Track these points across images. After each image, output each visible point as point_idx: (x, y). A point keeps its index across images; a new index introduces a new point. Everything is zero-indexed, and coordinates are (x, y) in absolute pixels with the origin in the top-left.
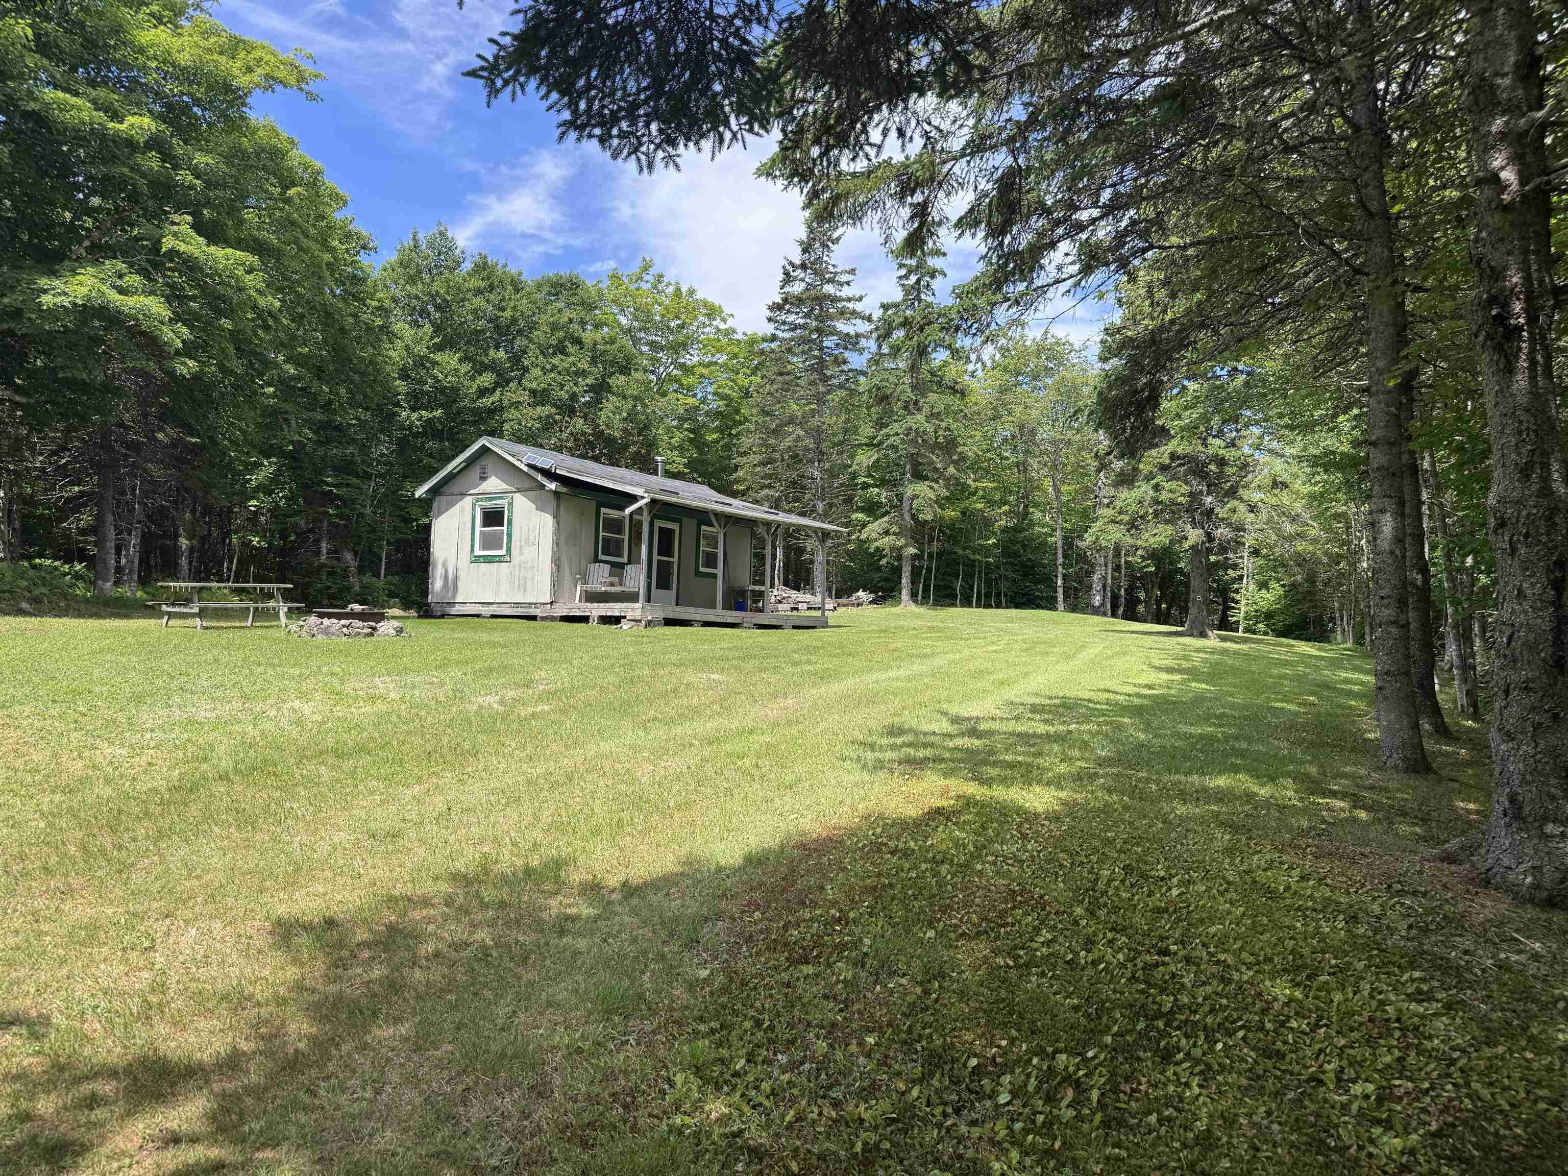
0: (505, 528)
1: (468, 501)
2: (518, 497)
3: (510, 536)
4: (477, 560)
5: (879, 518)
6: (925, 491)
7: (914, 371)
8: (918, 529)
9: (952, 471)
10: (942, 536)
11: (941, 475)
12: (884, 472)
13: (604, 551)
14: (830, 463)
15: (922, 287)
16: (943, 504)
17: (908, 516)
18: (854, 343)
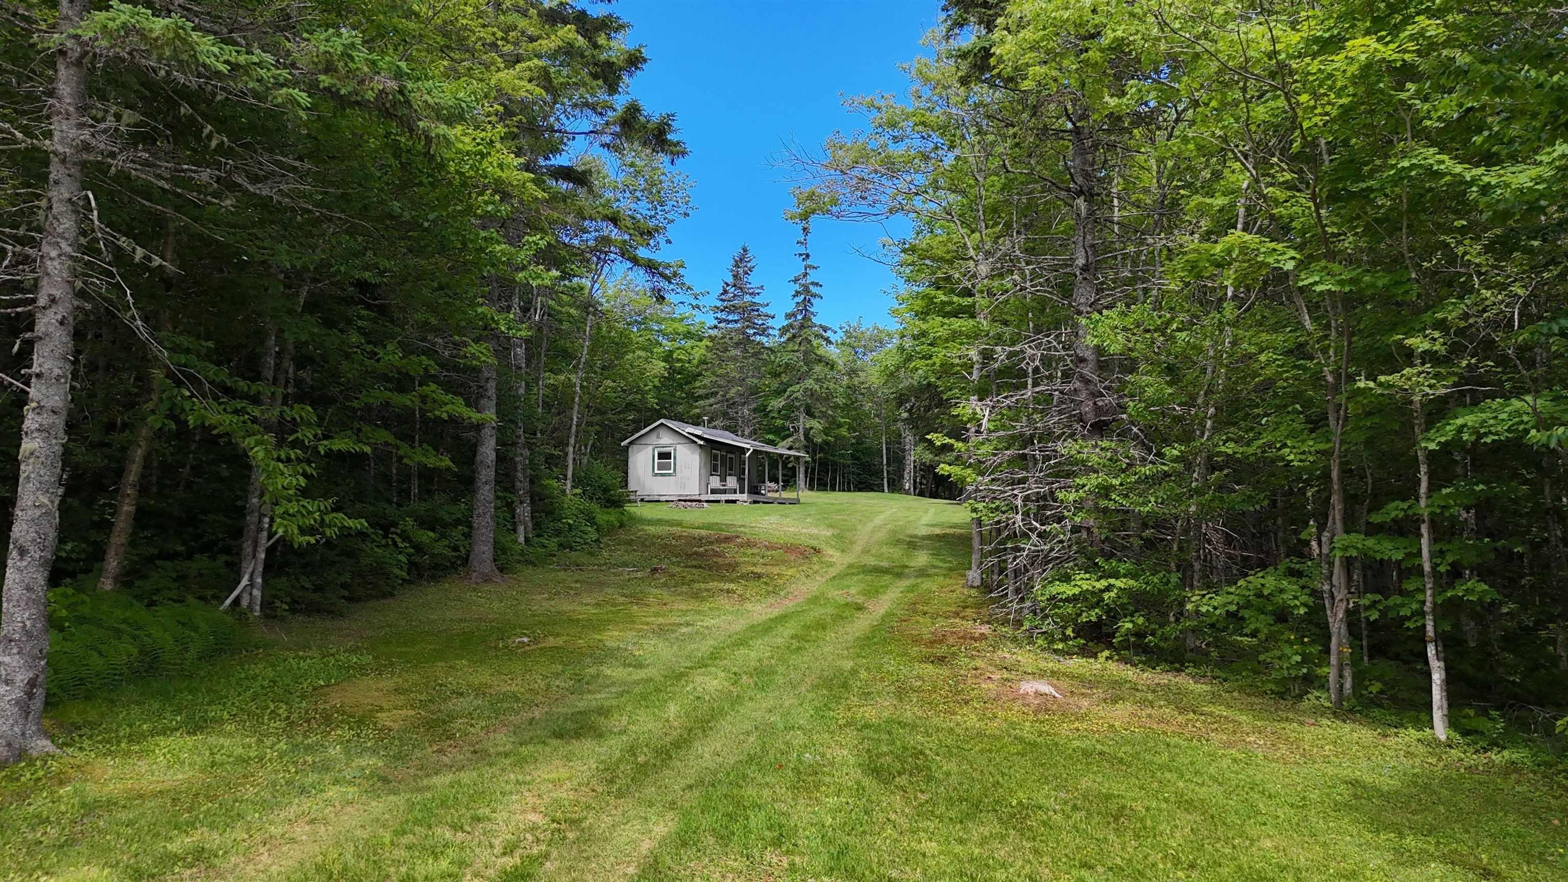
0: (672, 461)
1: (651, 448)
2: (679, 446)
3: (675, 464)
4: (657, 475)
5: (783, 439)
6: (816, 425)
7: (806, 353)
8: (810, 446)
9: (830, 412)
10: (822, 449)
11: (824, 415)
12: (789, 412)
13: (713, 470)
14: (754, 406)
15: (807, 303)
16: (826, 432)
17: (802, 438)
18: (763, 331)
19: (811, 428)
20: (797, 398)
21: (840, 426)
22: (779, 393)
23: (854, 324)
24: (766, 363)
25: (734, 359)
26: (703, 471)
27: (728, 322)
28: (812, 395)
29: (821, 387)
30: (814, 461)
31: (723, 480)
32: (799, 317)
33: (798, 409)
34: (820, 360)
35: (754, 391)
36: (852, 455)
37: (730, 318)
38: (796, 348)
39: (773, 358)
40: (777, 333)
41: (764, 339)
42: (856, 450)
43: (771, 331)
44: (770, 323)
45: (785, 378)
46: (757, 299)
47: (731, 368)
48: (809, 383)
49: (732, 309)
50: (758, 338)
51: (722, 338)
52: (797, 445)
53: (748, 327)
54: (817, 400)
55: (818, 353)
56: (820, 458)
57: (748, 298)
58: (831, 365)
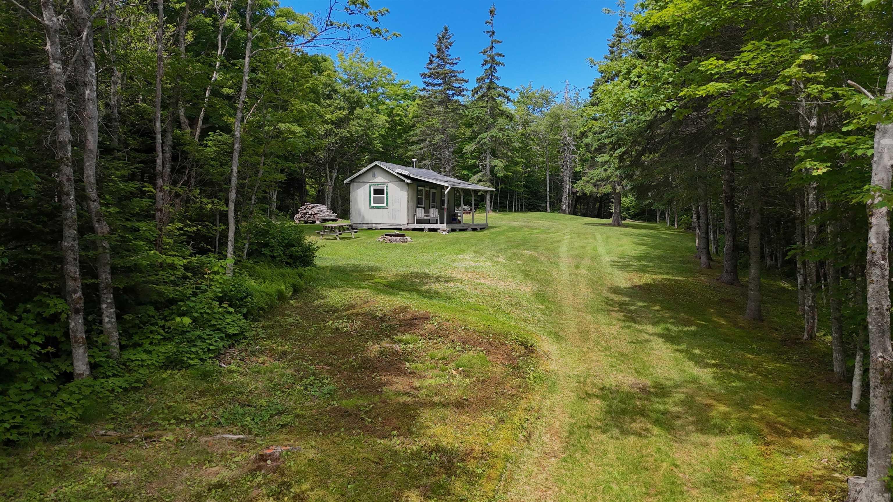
0: (385, 196)
1: (368, 185)
2: (390, 184)
3: (387, 198)
4: (373, 207)
5: (475, 174)
6: (499, 163)
7: (492, 109)
8: (495, 180)
9: (510, 154)
10: (502, 181)
11: (505, 156)
12: (479, 153)
13: (419, 203)
14: (453, 149)
15: (493, 69)
16: (506, 168)
17: (489, 173)
18: (460, 92)
19: (496, 166)
20: (485, 143)
21: (517, 164)
22: (471, 139)
23: (527, 86)
24: (461, 117)
25: (439, 113)
26: (411, 204)
27: (433, 85)
28: (496, 140)
29: (503, 134)
30: (497, 190)
31: (427, 212)
32: (487, 81)
33: (485, 151)
34: (502, 113)
35: (453, 138)
36: (524, 185)
37: (436, 82)
38: (485, 105)
39: (467, 113)
40: (470, 93)
41: (460, 99)
42: (527, 182)
43: (465, 93)
44: (465, 85)
45: (476, 128)
46: (455, 68)
47: (436, 121)
48: (494, 131)
49: (437, 75)
50: (456, 98)
51: (429, 97)
52: (485, 179)
53: (448, 89)
54: (500, 144)
55: (501, 108)
56: (502, 188)
57: (448, 67)
58: (510, 117)
